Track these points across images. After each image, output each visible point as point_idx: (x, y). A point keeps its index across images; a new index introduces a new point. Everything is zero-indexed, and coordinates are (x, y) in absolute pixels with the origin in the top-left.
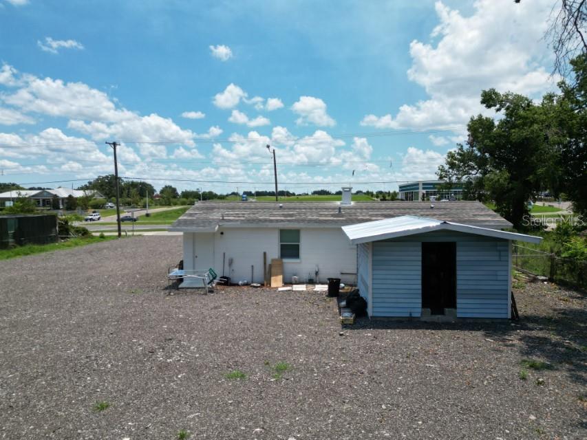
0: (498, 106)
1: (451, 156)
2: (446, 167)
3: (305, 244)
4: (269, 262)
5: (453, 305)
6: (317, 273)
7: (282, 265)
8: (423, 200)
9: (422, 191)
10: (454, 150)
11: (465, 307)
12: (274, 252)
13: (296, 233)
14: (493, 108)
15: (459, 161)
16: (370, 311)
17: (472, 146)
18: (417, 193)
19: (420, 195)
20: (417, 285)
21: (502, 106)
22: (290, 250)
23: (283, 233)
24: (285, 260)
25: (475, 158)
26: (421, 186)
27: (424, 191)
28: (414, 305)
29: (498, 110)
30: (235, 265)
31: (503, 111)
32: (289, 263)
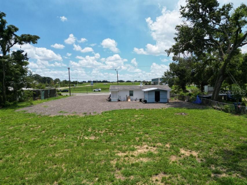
0: (177, 60)
1: (165, 73)
2: (164, 76)
3: (134, 94)
4: (127, 97)
5: (159, 100)
6: (136, 99)
7: (130, 97)
8: (160, 84)
9: (159, 81)
10: (166, 71)
11: (161, 100)
12: (128, 95)
13: (132, 91)
14: (175, 61)
15: (167, 74)
16: (147, 102)
17: (171, 70)
18: (158, 82)
19: (159, 83)
20: (154, 97)
21: (178, 60)
22: (131, 94)
23: (130, 91)
24: (131, 96)
25: (171, 73)
26: (159, 80)
27: (160, 81)
28: (154, 100)
29: (177, 61)
30: (121, 97)
31: (178, 61)
32: (131, 97)
